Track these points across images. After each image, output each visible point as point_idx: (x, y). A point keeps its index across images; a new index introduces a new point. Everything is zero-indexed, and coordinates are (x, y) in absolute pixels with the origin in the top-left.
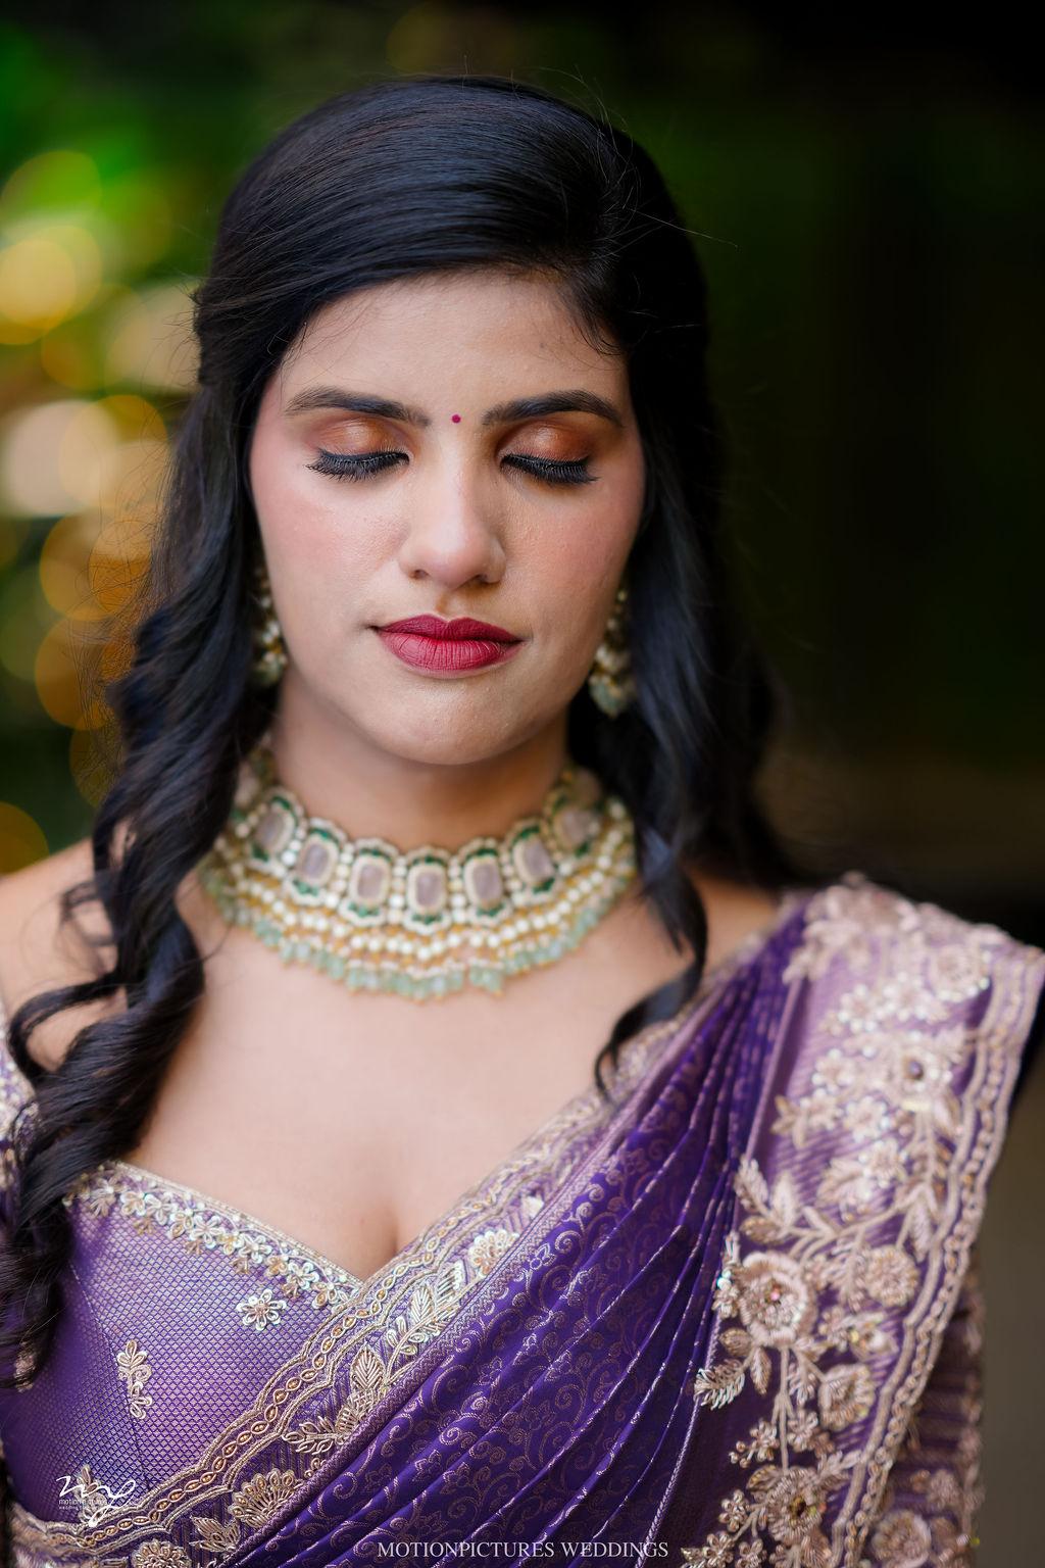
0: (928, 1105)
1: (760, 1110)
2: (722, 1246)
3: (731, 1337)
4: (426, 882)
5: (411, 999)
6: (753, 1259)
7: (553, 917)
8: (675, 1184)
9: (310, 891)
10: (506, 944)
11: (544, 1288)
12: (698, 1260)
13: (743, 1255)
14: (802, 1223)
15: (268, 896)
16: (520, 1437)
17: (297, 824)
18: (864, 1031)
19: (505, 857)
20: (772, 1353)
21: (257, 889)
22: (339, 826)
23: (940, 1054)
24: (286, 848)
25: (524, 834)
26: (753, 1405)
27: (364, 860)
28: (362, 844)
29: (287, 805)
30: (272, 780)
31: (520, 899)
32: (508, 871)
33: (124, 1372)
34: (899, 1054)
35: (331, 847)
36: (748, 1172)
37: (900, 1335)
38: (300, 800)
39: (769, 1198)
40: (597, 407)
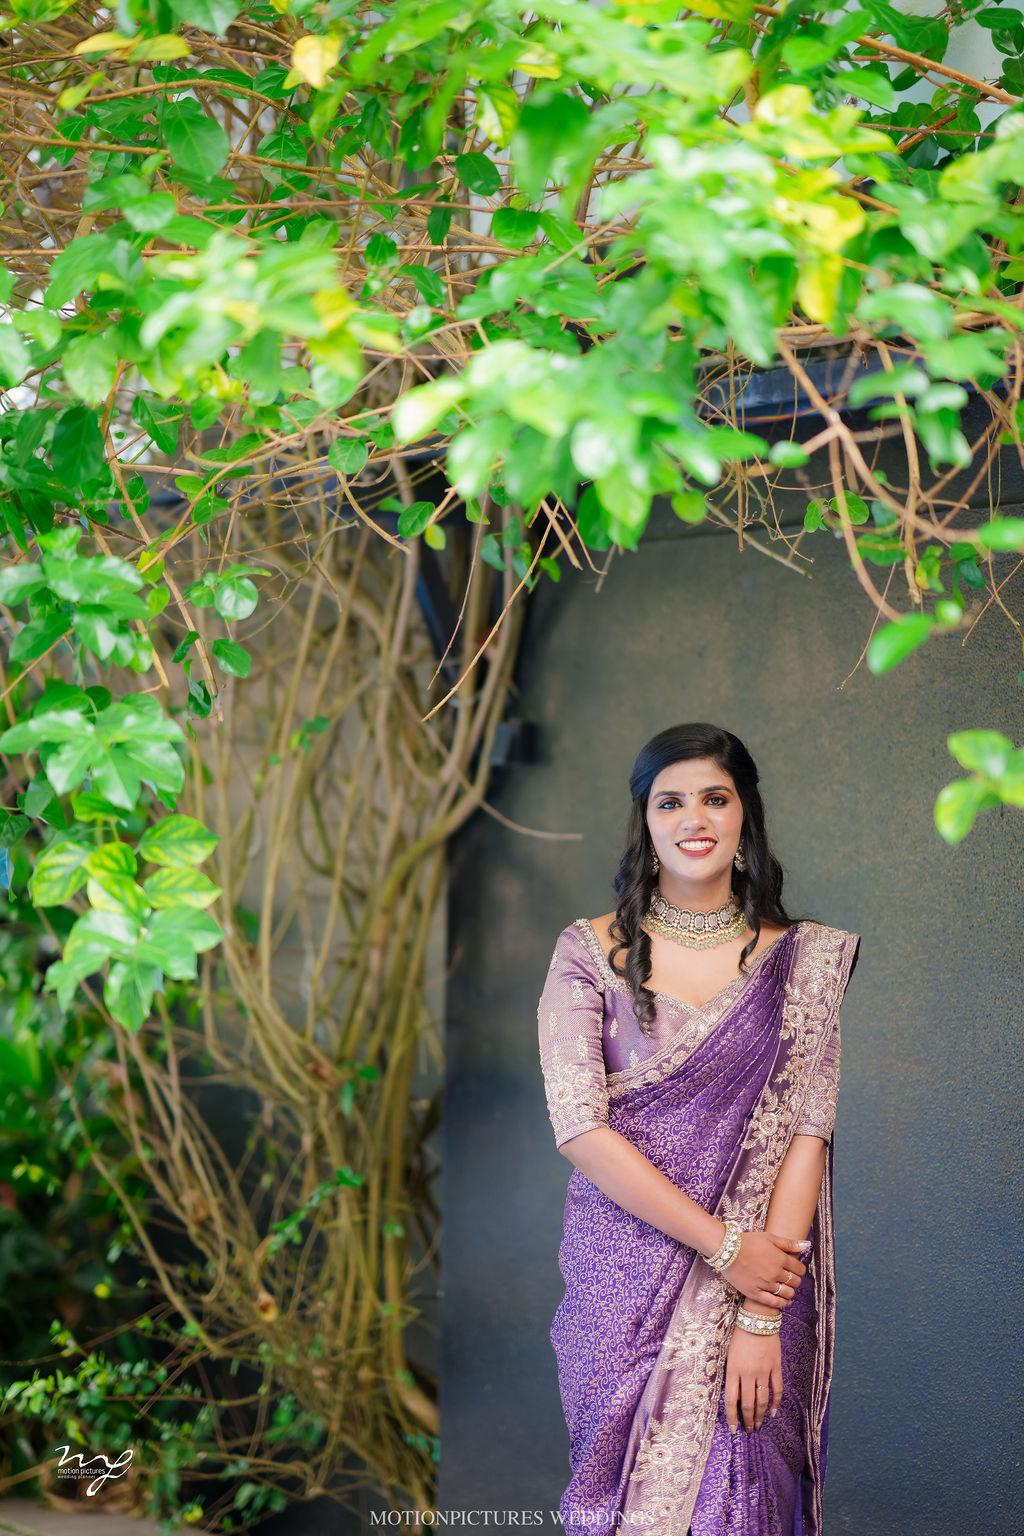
0: (832, 971)
2: (783, 1002)
3: (787, 1024)
4: (699, 920)
6: (790, 1007)
7: (730, 930)
8: (772, 988)
9: (669, 922)
10: (719, 936)
11: (743, 1009)
12: (778, 1006)
13: (788, 1005)
14: (801, 998)
15: (659, 924)
16: (740, 1042)
17: (666, 906)
18: (814, 952)
19: (718, 915)
20: (796, 1029)
21: (656, 922)
22: (677, 906)
23: (834, 957)
24: (663, 913)
25: (723, 909)
26: (791, 1041)
27: (684, 915)
28: (683, 910)
29: (663, 901)
30: (660, 895)
31: (722, 926)
32: (719, 919)
34: (824, 958)
35: (675, 912)
36: (788, 986)
37: (824, 1026)
38: (666, 900)
39: (794, 992)
40: (727, 789)
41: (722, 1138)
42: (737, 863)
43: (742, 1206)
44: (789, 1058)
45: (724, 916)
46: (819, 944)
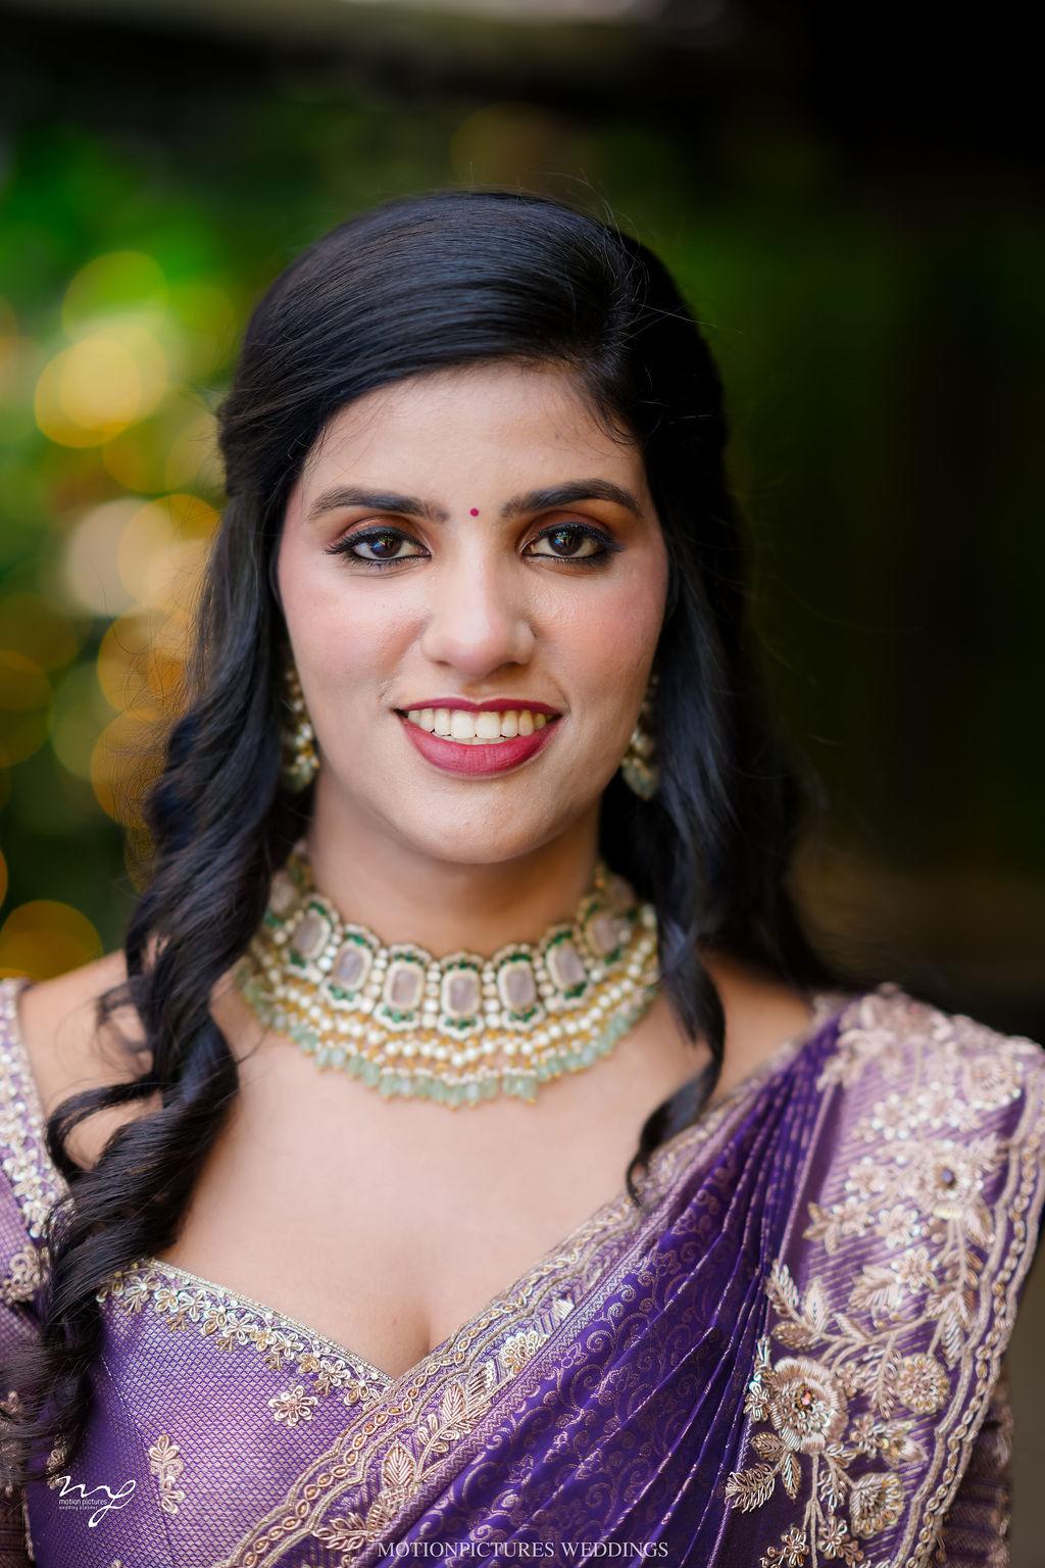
0: (960, 1213)
1: (793, 1215)
2: (753, 1349)
3: (761, 1441)
4: (460, 987)
5: (445, 1104)
6: (783, 1364)
7: (585, 1023)
8: (708, 1285)
9: (344, 996)
10: (539, 1050)
11: (574, 1389)
12: (729, 1363)
13: (774, 1360)
15: (305, 1002)
17: (333, 930)
18: (897, 1138)
19: (538, 963)
20: (803, 1458)
21: (293, 994)
22: (372, 932)
23: (972, 1163)
24: (323, 955)
25: (557, 939)
26: (784, 1511)
27: (397, 966)
28: (395, 949)
29: (323, 912)
30: (308, 887)
31: (552, 1004)
32: (541, 976)
33: (155, 1467)
34: (932, 1162)
35: (366, 954)
36: (780, 1278)
37: (930, 1444)
38: (335, 906)
39: (801, 1303)
40: (615, 495)
46: (922, 1106)
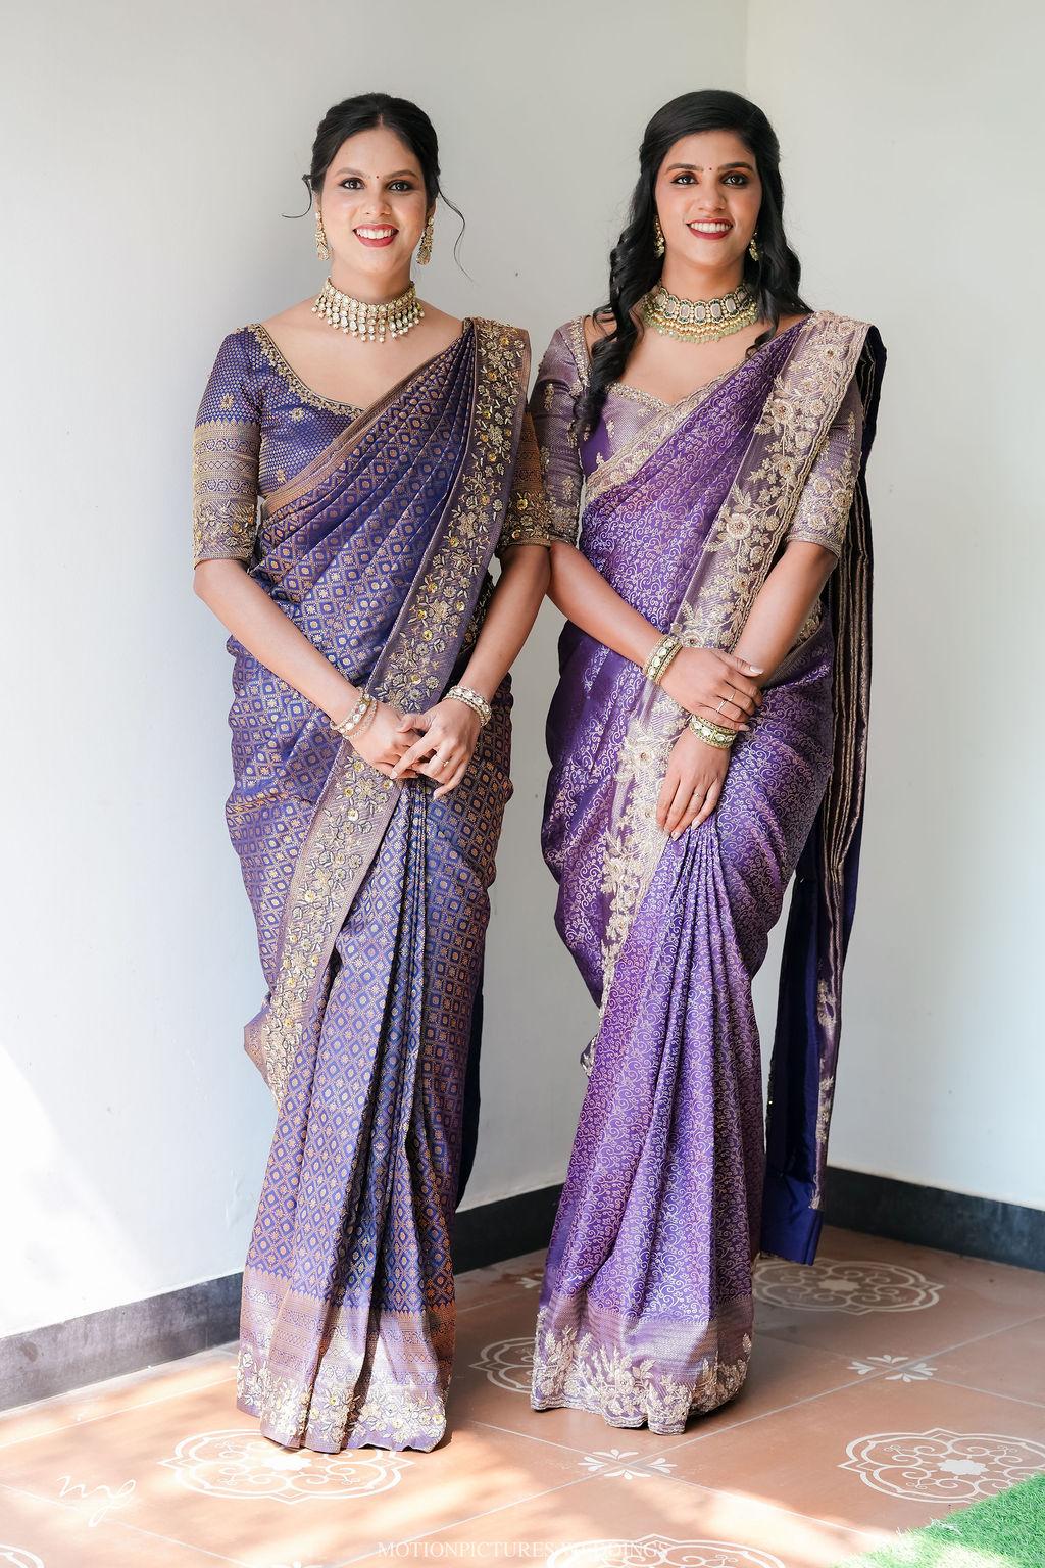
0: (834, 364)
3: (768, 418)
6: (777, 401)
7: (736, 321)
9: (669, 315)
14: (793, 393)
15: (659, 318)
17: (666, 297)
19: (722, 304)
20: (782, 426)
21: (656, 316)
22: (676, 297)
23: (839, 350)
24: (664, 304)
25: (729, 297)
26: (772, 437)
27: (682, 306)
28: (682, 301)
29: (664, 293)
30: (661, 286)
31: (726, 316)
32: (723, 308)
33: (608, 427)
34: (826, 350)
35: (674, 302)
36: (778, 380)
37: (819, 424)
38: (667, 291)
39: (784, 386)
40: (749, 167)
41: (684, 540)
42: (752, 251)
43: (706, 614)
44: (767, 455)
45: (729, 306)
46: (825, 335)
